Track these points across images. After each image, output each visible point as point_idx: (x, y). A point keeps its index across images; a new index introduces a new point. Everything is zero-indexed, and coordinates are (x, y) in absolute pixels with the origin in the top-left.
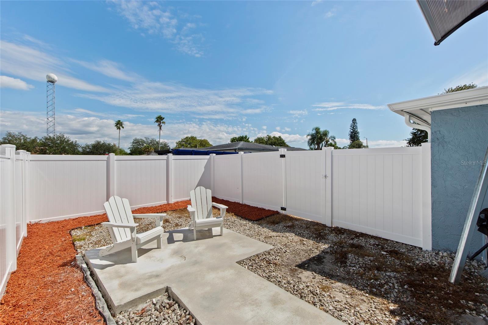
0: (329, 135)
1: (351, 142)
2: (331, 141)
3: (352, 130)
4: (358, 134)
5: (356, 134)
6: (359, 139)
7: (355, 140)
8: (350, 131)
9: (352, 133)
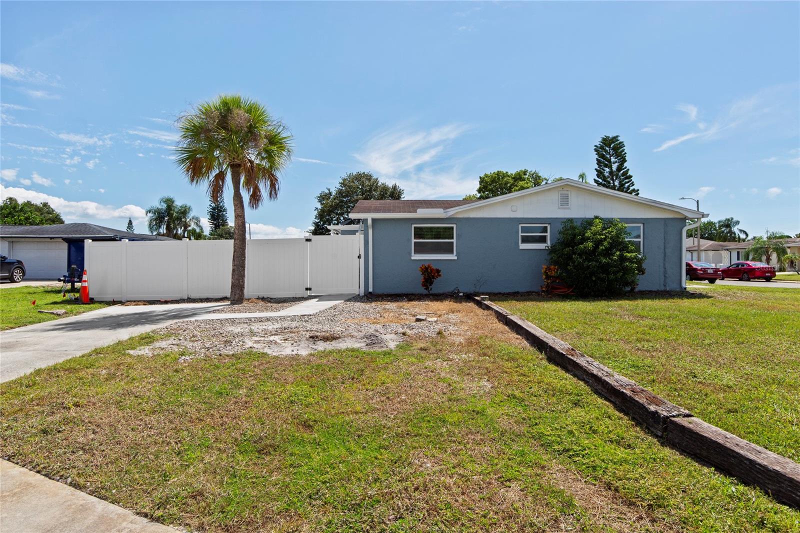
0: (191, 215)
1: (211, 227)
2: (193, 226)
3: (213, 205)
4: (224, 213)
5: (221, 211)
6: (227, 222)
7: (219, 223)
8: (210, 206)
9: (214, 209)
